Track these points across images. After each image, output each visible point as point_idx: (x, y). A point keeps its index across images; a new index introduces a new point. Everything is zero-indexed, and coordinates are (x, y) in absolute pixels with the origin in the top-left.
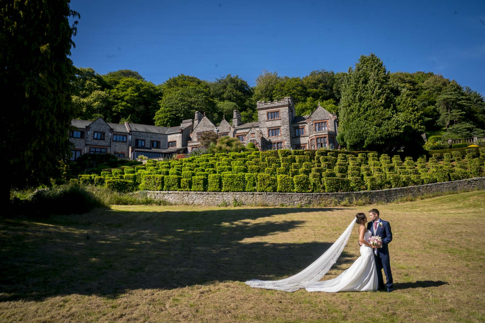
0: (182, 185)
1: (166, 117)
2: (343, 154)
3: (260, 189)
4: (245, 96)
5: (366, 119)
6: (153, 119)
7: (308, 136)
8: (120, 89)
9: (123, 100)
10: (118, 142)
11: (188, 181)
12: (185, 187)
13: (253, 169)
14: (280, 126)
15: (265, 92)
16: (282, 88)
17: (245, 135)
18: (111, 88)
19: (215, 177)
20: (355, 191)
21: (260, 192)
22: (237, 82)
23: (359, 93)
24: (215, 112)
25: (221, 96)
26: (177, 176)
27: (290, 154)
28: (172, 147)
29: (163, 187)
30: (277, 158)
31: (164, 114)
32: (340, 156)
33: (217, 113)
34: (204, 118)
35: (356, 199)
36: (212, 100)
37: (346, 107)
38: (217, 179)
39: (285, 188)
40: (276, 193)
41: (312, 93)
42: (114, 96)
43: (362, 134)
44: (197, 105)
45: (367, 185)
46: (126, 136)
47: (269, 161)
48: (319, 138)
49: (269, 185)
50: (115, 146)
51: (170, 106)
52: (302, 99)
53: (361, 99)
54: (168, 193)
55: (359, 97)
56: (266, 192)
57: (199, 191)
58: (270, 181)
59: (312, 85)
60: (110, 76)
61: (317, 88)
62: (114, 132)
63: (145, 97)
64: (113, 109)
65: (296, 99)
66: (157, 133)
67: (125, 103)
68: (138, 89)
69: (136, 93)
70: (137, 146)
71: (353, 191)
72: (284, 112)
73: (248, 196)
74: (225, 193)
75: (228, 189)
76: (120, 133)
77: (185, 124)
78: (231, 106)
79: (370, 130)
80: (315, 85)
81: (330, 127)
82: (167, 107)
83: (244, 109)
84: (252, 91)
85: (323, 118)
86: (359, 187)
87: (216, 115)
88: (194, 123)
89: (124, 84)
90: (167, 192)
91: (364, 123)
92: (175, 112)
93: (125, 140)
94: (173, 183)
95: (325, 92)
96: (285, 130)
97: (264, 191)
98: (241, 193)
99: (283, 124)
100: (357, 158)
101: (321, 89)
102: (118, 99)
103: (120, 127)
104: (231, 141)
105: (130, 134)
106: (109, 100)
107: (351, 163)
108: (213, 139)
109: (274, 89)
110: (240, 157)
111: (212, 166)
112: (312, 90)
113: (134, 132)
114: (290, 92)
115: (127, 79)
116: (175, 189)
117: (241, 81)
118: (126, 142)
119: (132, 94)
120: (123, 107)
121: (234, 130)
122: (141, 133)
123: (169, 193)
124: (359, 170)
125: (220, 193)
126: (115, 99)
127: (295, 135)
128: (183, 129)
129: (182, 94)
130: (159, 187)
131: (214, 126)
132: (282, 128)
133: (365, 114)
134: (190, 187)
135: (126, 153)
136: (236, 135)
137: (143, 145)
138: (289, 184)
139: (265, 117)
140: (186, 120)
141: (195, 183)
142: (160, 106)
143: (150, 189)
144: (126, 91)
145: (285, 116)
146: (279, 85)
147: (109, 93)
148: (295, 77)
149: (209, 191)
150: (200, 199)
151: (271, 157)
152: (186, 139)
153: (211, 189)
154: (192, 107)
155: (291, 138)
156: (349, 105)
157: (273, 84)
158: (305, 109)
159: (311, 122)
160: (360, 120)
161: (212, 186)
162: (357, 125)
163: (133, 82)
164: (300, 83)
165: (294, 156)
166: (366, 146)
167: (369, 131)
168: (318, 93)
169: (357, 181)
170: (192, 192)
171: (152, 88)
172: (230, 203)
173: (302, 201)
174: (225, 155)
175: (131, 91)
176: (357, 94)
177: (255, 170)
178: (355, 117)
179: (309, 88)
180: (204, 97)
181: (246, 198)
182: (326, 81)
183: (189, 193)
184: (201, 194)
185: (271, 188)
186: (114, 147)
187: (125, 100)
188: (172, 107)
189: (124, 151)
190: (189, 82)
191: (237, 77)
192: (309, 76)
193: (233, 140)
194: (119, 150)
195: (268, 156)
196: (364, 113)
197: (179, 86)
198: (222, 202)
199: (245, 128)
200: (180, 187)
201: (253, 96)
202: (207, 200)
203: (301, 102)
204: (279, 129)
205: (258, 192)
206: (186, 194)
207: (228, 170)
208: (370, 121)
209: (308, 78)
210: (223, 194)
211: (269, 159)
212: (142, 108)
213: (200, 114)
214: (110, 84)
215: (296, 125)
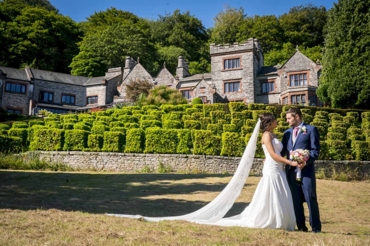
0: (89, 143)
1: (87, 64)
2: (323, 112)
3: (197, 151)
4: (198, 41)
5: (361, 63)
6: (69, 66)
7: (280, 93)
8: (22, 22)
9: (25, 38)
10: (13, 92)
11: (97, 138)
12: (93, 146)
13: (190, 125)
14: (241, 79)
15: (226, 36)
16: (249, 30)
17: (192, 89)
18: (8, 19)
19: (136, 132)
20: (336, 160)
21: (196, 154)
22: (188, 21)
23: (352, 26)
24: (154, 61)
25: (165, 40)
26: (84, 131)
27: (247, 109)
28: (91, 103)
29: (62, 145)
30: (226, 113)
31: (84, 60)
32: (319, 114)
33: (158, 61)
34: (137, 65)
35: (336, 171)
36: (152, 44)
37: (332, 47)
38: (139, 135)
39: (232, 150)
40: (219, 157)
41: (291, 38)
42: (12, 32)
43: (355, 85)
44: (131, 50)
45: (355, 153)
46: (26, 86)
47: (214, 117)
48: (294, 96)
49: (210, 145)
50: (9, 98)
51: (93, 50)
52: (276, 45)
53: (356, 36)
54: (69, 154)
55: (352, 32)
56: (204, 154)
57: (112, 151)
58: (211, 140)
59: (292, 27)
60: (8, 3)
61: (299, 31)
62: (7, 78)
63: (59, 36)
64: (11, 50)
65: (268, 45)
66: (71, 84)
67: (29, 42)
68: (48, 23)
69: (45, 29)
70: (41, 100)
71: (333, 159)
72: (247, 60)
73: (180, 159)
74: (147, 155)
75: (152, 150)
76: (16, 81)
77: (112, 74)
78: (178, 53)
79: (367, 79)
80: (297, 26)
81: (312, 80)
82: (88, 51)
83: (196, 58)
84: (208, 33)
85: (301, 68)
86: (342, 154)
87: (156, 64)
88: (124, 72)
89: (28, 15)
90: (68, 152)
91: (359, 70)
92: (99, 57)
93: (23, 91)
94: (77, 140)
95: (310, 37)
96: (248, 84)
97: (201, 154)
98: (170, 155)
99: (245, 75)
100: (345, 117)
101: (305, 31)
102: (18, 36)
103: (17, 73)
104: (168, 93)
105: (31, 83)
106: (5, 36)
107: (333, 123)
108: (144, 90)
109: (238, 32)
110: (176, 111)
111: (136, 120)
112: (292, 33)
113: (38, 81)
114: (260, 36)
115: (32, 9)
116: (80, 148)
117: (194, 20)
118: (25, 93)
119: (39, 31)
120: (25, 47)
121: (177, 83)
122: (49, 83)
123: (71, 154)
124: (345, 133)
125: (141, 155)
126: (14, 36)
127: (262, 91)
128: (107, 80)
129: (111, 34)
130: (57, 147)
131: (151, 77)
132: (242, 81)
133: (361, 56)
134: (101, 146)
135: (24, 109)
136: (180, 90)
137: (51, 99)
138: (237, 146)
139: (221, 66)
140: (114, 69)
141: (107, 140)
142: (80, 49)
143: (44, 149)
144: (31, 25)
145: (248, 65)
146: (245, 25)
147: (5, 26)
148: (269, 15)
149: (126, 152)
150: (114, 162)
151: (218, 111)
152: (112, 93)
153: (129, 149)
154: (123, 52)
155: (255, 95)
156: (337, 44)
157: (236, 25)
158: (280, 59)
159: (284, 73)
160: (352, 65)
161: (130, 145)
162: (347, 72)
163: (41, 14)
164: (275, 23)
165: (251, 111)
166: (360, 102)
167: (365, 81)
168: (300, 37)
169: (339, 146)
170: (103, 153)
171: (68, 23)
172: (155, 168)
173: (255, 169)
174: (156, 108)
175: (38, 26)
176: (350, 28)
177: (193, 126)
178: (344, 61)
179: (287, 30)
180: (140, 39)
181: (177, 163)
182: (313, 20)
183: (98, 154)
184: (115, 155)
185: (211, 149)
186: (7, 100)
187: (29, 37)
188: (95, 51)
189: (22, 105)
190: (122, 19)
191: (188, 14)
192: (288, 13)
193: (170, 92)
194: (14, 104)
195: (214, 110)
196: (359, 55)
197: (108, 24)
198: (144, 167)
199: (193, 80)
200: (86, 146)
201: (209, 41)
202: (123, 165)
203: (274, 50)
204: (239, 82)
205: (194, 155)
206: (94, 156)
207: (156, 126)
208: (367, 67)
209: (287, 16)
210: (145, 156)
211: (215, 114)
212: (53, 50)
213: (132, 61)
214: (7, 14)
215: (264, 78)
